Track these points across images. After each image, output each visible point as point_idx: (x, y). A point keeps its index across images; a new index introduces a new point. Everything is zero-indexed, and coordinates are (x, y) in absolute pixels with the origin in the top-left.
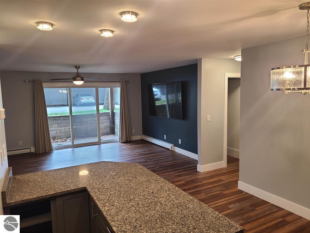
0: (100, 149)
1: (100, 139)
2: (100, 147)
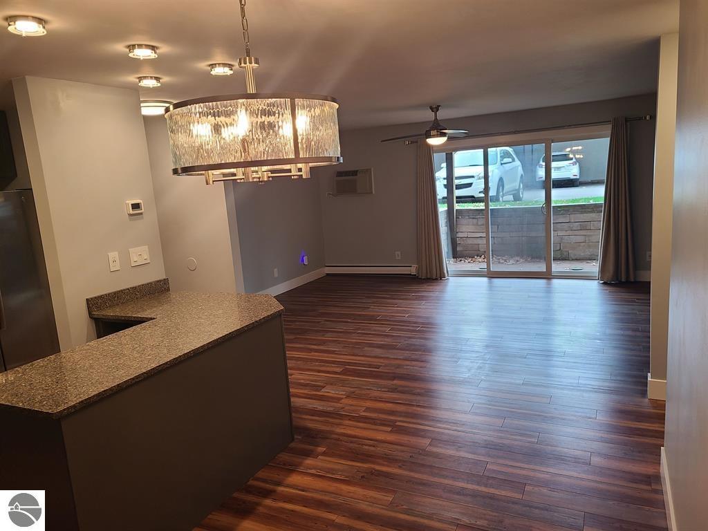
0: (549, 290)
1: (549, 267)
2: (549, 284)
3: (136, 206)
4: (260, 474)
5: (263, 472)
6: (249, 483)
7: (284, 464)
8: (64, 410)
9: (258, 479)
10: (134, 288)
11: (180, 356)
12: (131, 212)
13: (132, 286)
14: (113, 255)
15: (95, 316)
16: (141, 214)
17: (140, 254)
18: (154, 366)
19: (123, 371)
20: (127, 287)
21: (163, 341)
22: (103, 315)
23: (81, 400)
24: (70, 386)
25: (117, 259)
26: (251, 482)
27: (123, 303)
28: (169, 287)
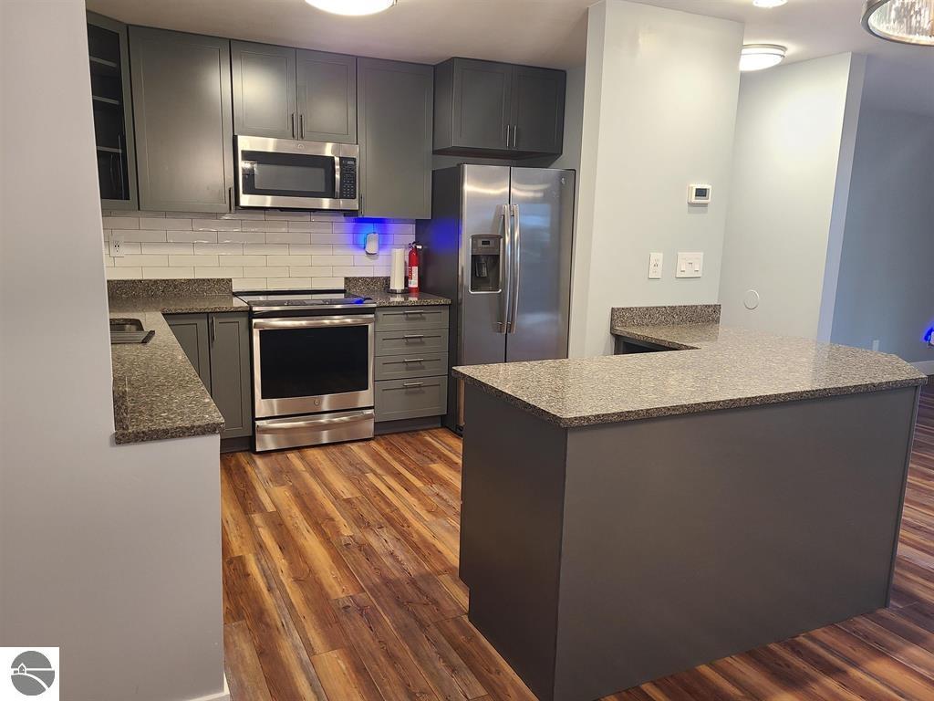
3: (701, 193)
4: (820, 633)
5: (825, 632)
6: (797, 639)
7: (866, 637)
8: (576, 418)
9: (814, 640)
10: (673, 308)
11: (740, 399)
12: (693, 199)
13: (671, 305)
14: (657, 257)
15: (618, 333)
16: (705, 205)
17: (691, 262)
18: (699, 400)
19: (654, 396)
20: (664, 305)
21: (711, 376)
22: (628, 333)
23: (597, 413)
24: (584, 394)
25: (660, 263)
26: (801, 639)
27: (654, 325)
28: (719, 318)
